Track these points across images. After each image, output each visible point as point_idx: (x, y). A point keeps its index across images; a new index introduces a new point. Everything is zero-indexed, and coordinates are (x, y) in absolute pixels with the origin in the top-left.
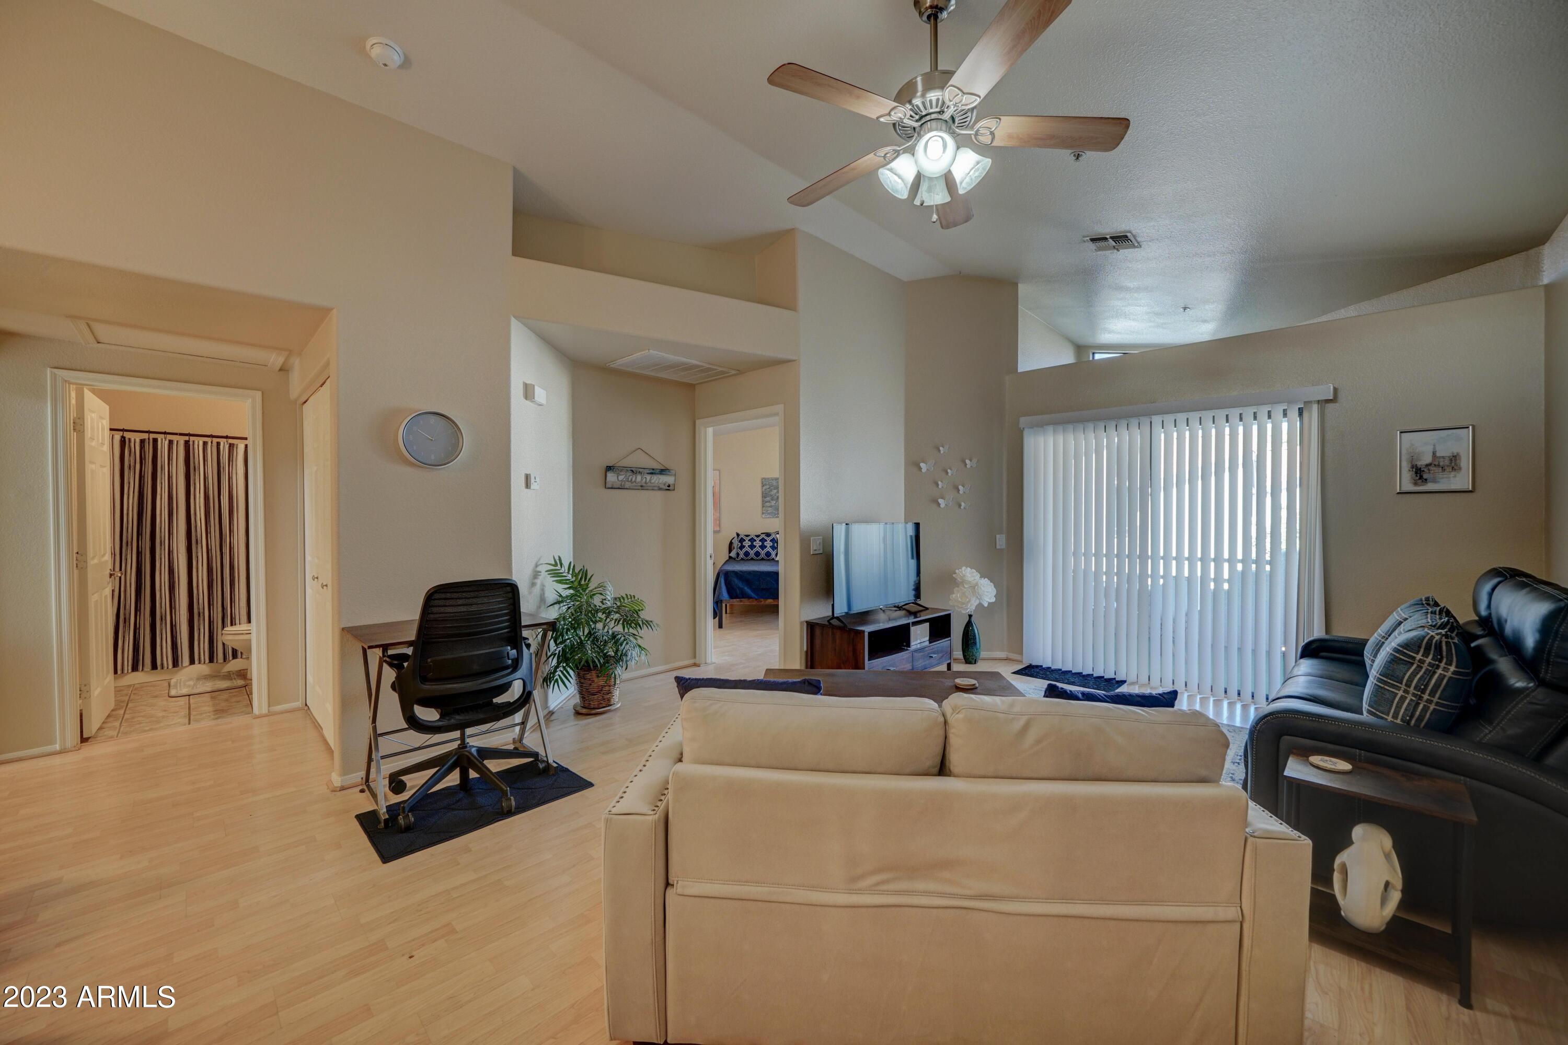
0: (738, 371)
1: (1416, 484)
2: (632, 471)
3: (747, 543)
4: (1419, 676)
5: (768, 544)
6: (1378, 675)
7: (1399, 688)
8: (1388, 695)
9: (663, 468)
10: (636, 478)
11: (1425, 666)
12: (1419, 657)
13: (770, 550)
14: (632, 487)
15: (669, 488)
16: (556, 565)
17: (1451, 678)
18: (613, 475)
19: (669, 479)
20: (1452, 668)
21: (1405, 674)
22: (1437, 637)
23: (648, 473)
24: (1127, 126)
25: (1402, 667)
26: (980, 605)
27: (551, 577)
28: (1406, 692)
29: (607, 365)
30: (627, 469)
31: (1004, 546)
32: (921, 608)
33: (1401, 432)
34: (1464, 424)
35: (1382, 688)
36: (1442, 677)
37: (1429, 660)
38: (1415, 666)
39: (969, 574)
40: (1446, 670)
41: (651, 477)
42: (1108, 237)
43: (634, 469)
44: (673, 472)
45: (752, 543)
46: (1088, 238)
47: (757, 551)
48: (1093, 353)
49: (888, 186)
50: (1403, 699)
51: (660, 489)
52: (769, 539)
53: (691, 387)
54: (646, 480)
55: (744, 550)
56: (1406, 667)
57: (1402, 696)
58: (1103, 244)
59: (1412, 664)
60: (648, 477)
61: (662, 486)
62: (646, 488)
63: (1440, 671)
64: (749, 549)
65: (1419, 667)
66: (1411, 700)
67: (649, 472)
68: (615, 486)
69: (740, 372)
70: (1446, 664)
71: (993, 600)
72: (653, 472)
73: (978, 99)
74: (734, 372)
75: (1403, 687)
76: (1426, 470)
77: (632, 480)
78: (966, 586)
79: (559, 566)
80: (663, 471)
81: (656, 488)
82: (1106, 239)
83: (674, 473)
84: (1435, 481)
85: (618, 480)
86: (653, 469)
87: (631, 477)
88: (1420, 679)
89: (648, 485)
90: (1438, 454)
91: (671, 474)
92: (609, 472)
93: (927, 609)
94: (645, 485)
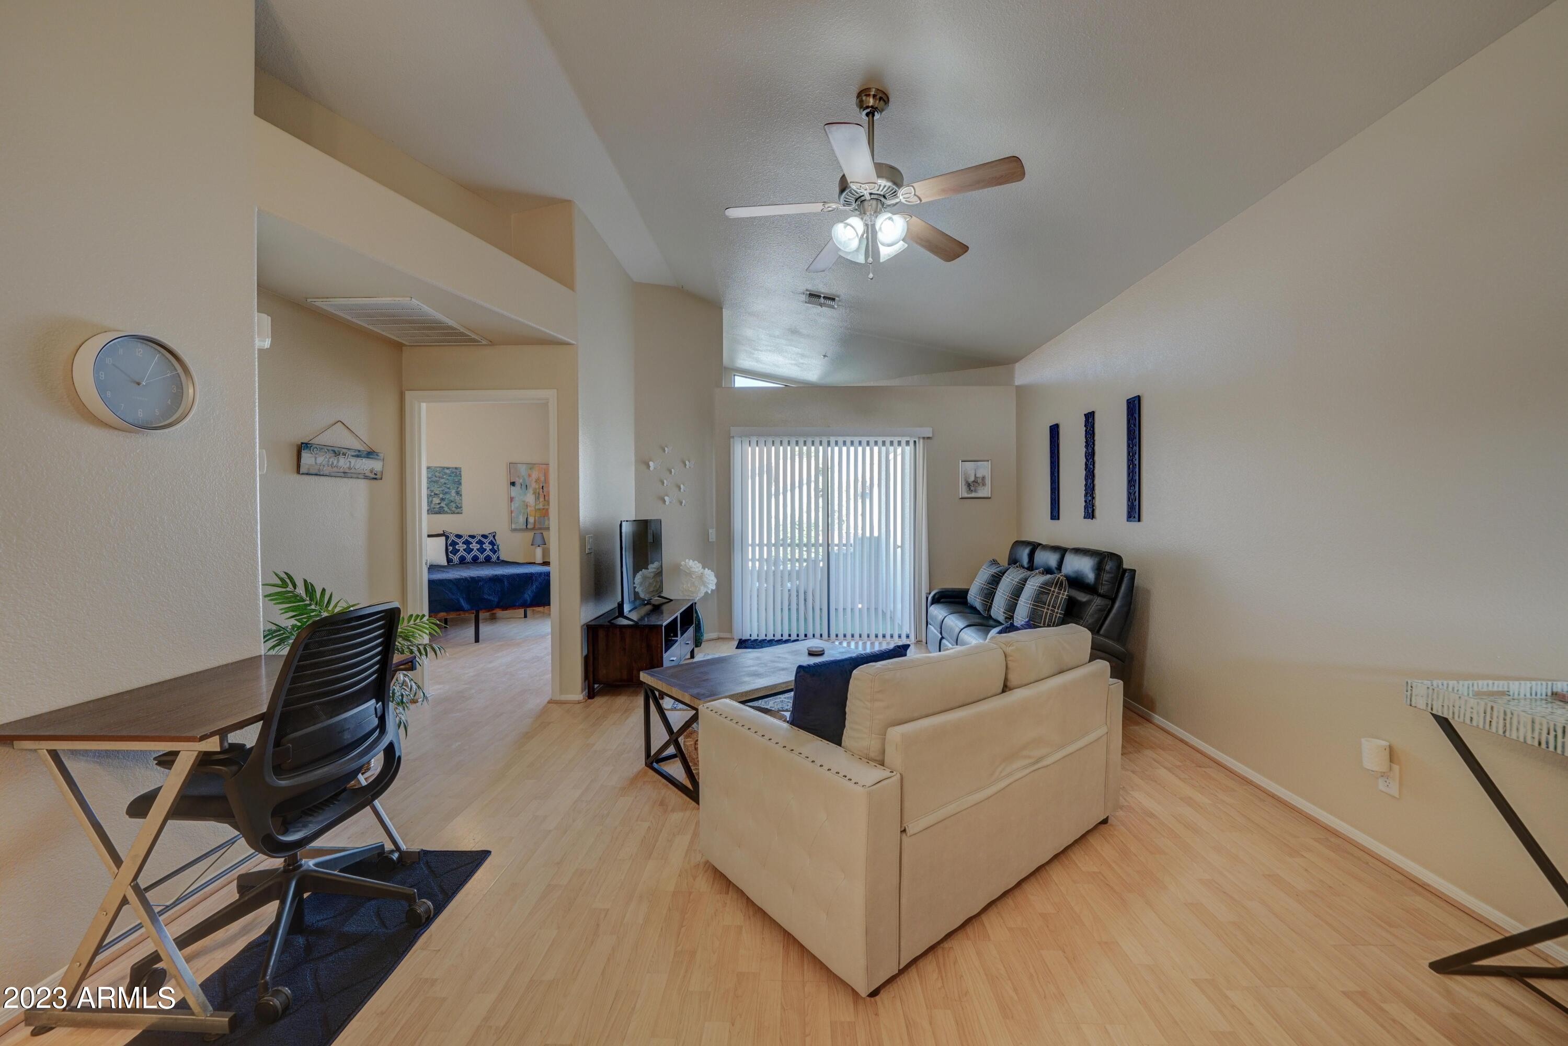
0: (491, 342)
1: (968, 493)
2: (334, 451)
3: (461, 547)
4: (1053, 600)
5: (487, 546)
6: (1032, 603)
7: (1044, 608)
8: (1040, 613)
9: (369, 450)
10: (338, 461)
11: (1055, 594)
12: (1052, 589)
13: (491, 554)
14: (333, 474)
15: (375, 477)
16: (284, 584)
17: (1065, 598)
18: (310, 455)
19: (376, 465)
20: (1066, 593)
21: (1047, 600)
22: (1061, 578)
23: (353, 456)
24: (966, 251)
25: (1045, 596)
26: (706, 593)
27: (274, 604)
28: (1048, 609)
29: (309, 300)
30: (328, 448)
31: (714, 540)
32: (667, 601)
33: (962, 461)
34: (986, 458)
35: (1036, 609)
36: (1062, 598)
37: (1056, 590)
38: (1051, 594)
39: (695, 566)
40: (1063, 594)
41: (356, 461)
42: (822, 295)
43: (336, 449)
44: (381, 455)
45: (468, 547)
46: (808, 292)
47: (475, 555)
48: (734, 375)
49: (834, 236)
50: (1047, 613)
51: (366, 477)
52: (486, 541)
53: (398, 346)
54: (350, 464)
55: (459, 554)
56: (1047, 596)
57: (1046, 612)
58: (816, 300)
59: (1049, 593)
60: (353, 460)
61: (368, 474)
62: (349, 475)
63: (1061, 596)
64: (465, 554)
65: (1053, 595)
66: (1050, 613)
67: (355, 454)
68: (312, 471)
69: (492, 343)
70: (1064, 591)
71: (714, 588)
72: (358, 455)
73: (919, 202)
74: (484, 342)
75: (1046, 606)
76: (972, 485)
77: (333, 463)
78: (694, 577)
79: (290, 586)
80: (370, 454)
81: (361, 476)
82: (820, 296)
83: (382, 458)
84: (975, 491)
85: (316, 463)
86: (359, 451)
87: (331, 460)
88: (1053, 602)
89: (352, 471)
90: (977, 476)
91: (379, 458)
92: (305, 451)
93: (671, 600)
94: (348, 471)
